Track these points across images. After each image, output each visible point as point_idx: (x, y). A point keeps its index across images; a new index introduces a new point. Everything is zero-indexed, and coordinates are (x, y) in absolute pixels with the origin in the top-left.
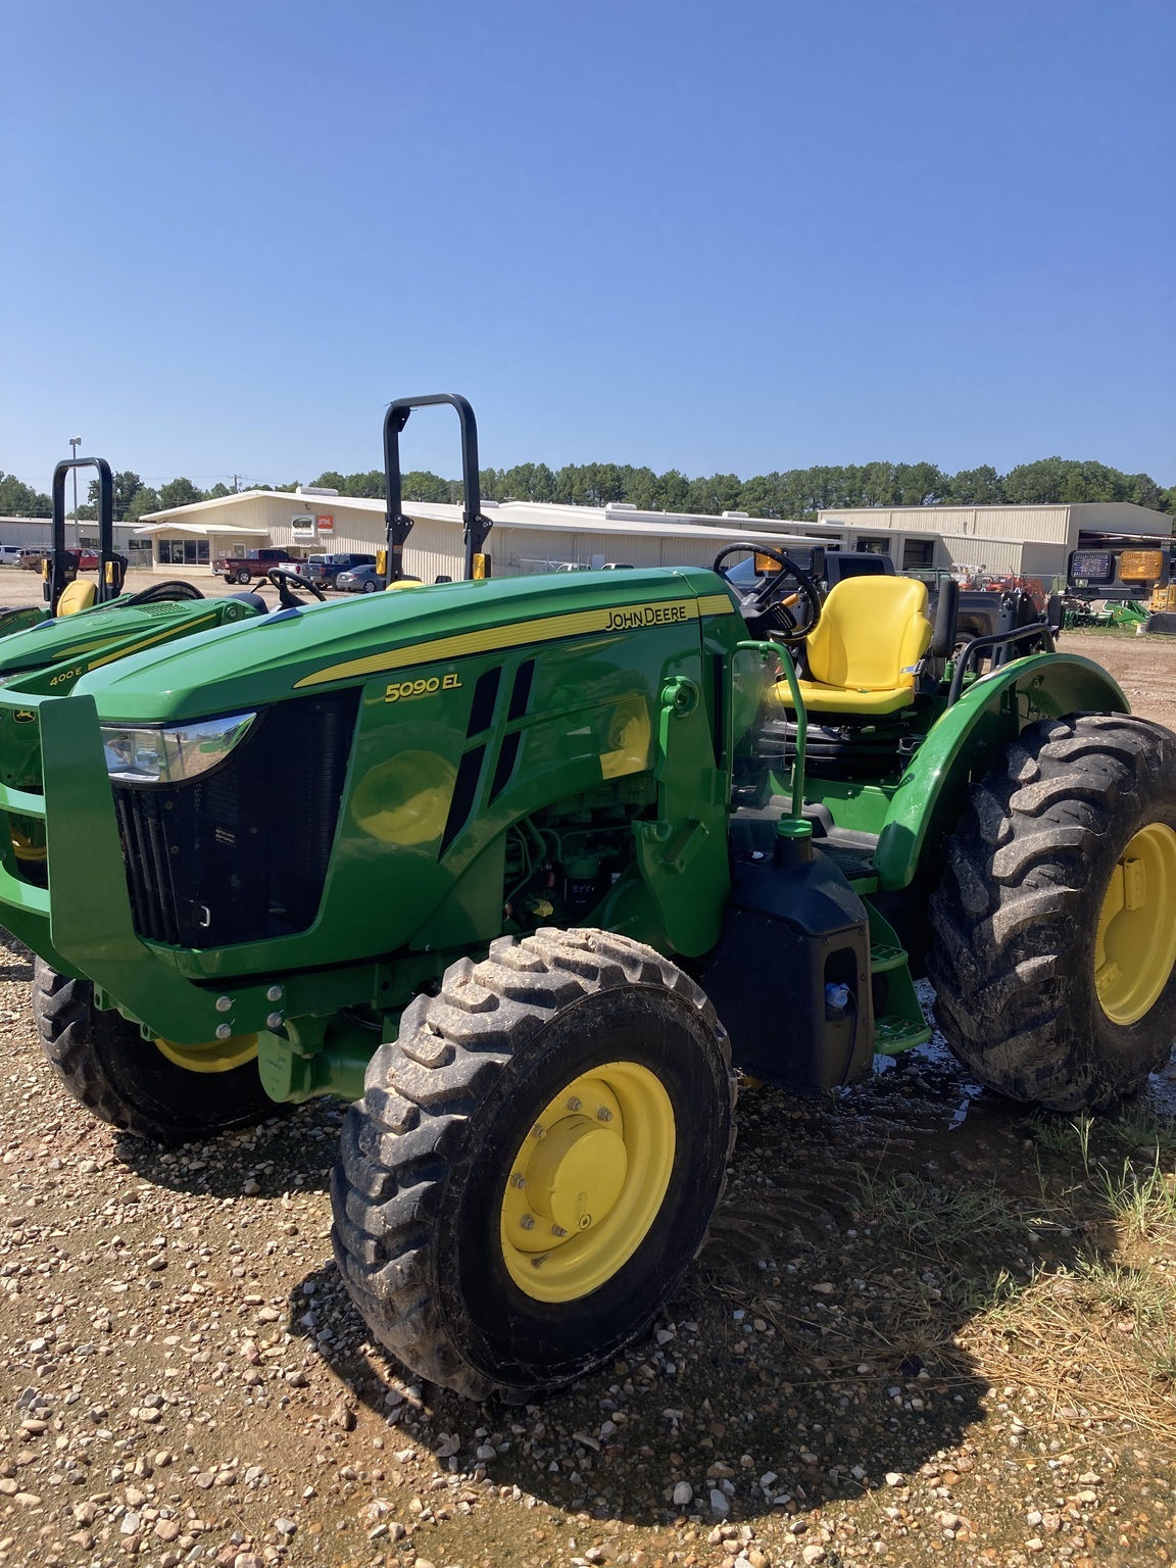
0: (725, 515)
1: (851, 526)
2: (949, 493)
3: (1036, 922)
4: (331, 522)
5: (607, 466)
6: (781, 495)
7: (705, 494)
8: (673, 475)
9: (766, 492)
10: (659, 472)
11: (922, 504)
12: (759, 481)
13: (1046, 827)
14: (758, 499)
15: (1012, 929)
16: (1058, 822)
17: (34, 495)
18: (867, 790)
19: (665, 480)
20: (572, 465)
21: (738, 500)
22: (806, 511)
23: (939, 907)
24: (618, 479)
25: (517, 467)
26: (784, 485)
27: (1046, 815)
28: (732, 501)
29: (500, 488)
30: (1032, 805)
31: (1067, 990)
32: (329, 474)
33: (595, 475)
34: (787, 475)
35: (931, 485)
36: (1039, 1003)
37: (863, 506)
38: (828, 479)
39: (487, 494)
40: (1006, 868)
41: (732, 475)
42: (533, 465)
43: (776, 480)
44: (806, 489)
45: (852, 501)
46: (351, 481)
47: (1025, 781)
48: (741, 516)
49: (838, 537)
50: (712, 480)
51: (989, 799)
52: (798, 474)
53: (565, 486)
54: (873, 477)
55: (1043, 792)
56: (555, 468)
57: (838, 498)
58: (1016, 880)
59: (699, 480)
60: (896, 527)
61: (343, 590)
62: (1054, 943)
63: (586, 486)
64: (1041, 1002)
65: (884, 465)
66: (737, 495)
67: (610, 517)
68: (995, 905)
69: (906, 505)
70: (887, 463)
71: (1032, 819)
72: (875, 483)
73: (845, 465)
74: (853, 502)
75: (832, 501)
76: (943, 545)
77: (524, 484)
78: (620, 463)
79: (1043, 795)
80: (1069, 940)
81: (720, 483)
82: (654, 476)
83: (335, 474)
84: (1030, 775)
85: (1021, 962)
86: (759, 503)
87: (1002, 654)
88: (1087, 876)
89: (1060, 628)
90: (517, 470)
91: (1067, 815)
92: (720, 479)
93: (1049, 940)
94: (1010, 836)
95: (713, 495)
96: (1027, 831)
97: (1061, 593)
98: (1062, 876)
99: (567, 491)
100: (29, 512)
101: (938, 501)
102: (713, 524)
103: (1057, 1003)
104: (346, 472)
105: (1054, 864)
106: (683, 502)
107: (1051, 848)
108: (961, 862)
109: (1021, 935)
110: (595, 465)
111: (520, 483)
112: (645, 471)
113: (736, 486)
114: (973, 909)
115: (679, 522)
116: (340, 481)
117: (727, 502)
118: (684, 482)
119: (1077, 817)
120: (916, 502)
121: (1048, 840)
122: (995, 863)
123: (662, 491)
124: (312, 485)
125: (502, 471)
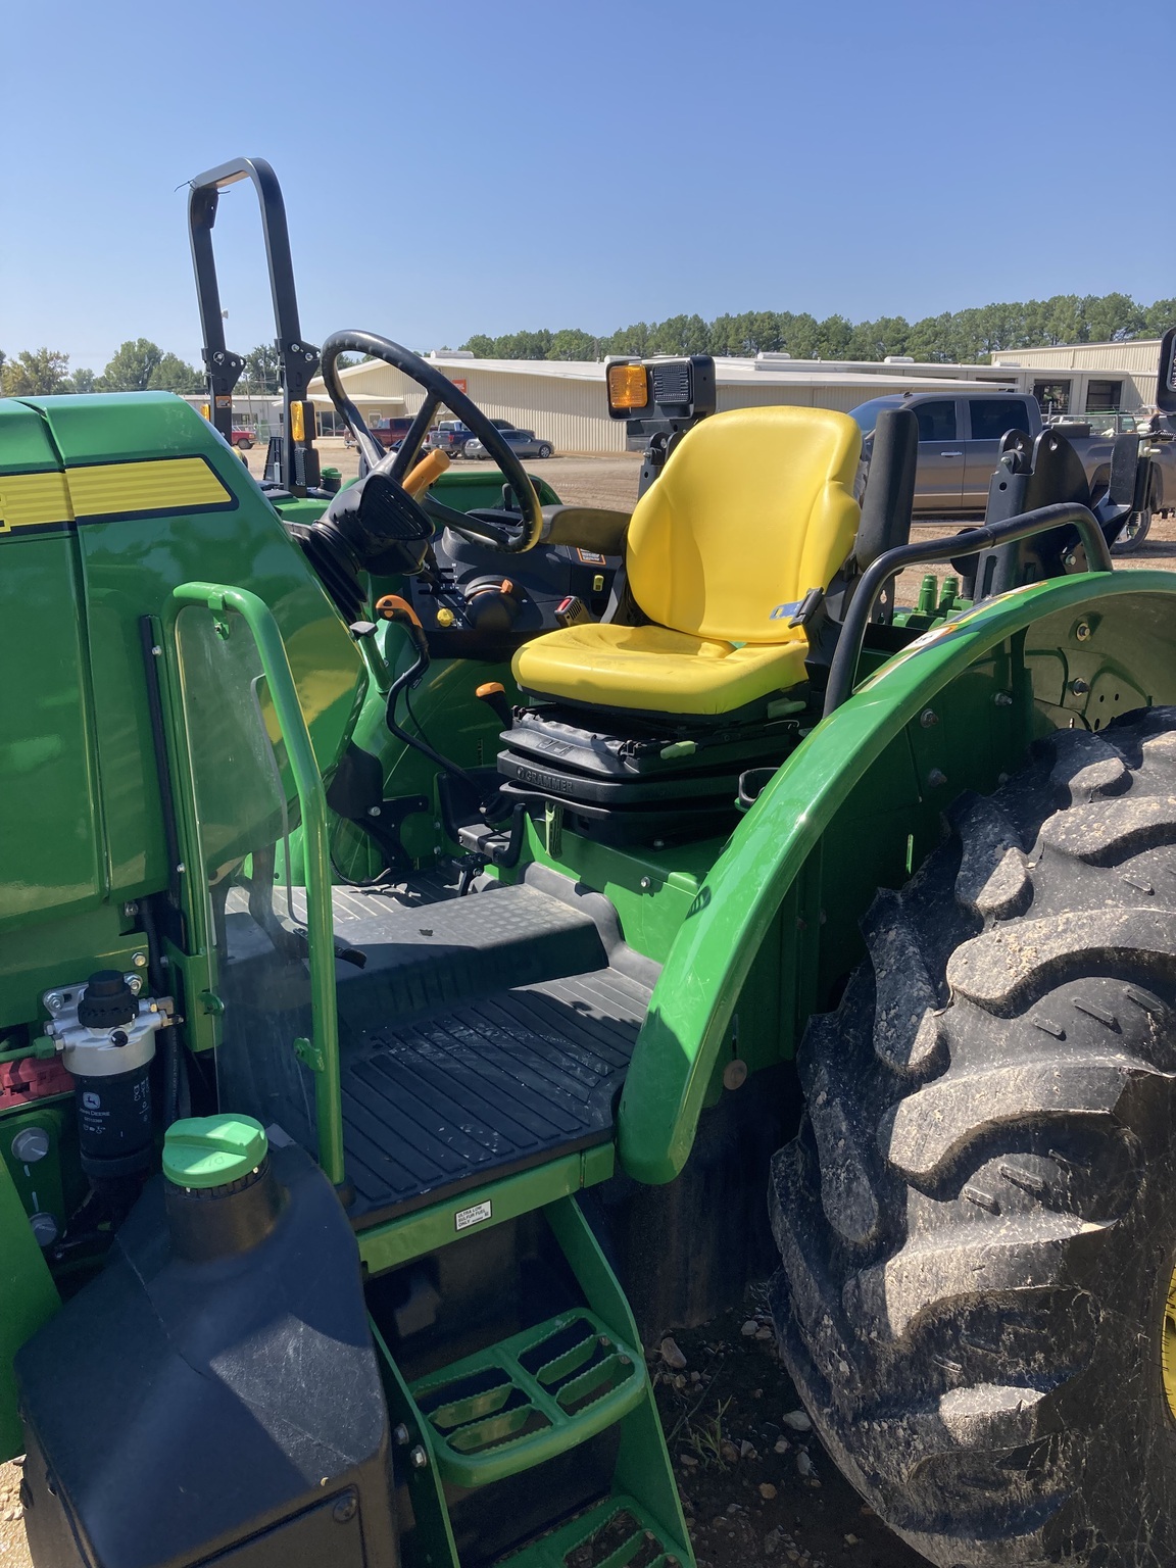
0: (888, 361)
1: (1028, 368)
2: (1144, 326)
3: (990, 1301)
4: (465, 386)
5: (765, 314)
6: (952, 338)
7: (869, 340)
8: (835, 320)
9: (936, 335)
10: (820, 319)
11: (1111, 340)
12: (930, 323)
13: (1029, 1050)
14: (927, 343)
15: (931, 1310)
16: (1062, 1037)
17: (192, 372)
18: (675, 879)
19: (826, 326)
20: (727, 315)
21: (906, 344)
22: (980, 354)
23: (785, 1194)
24: (776, 328)
25: (669, 319)
26: (957, 326)
27: (1032, 1015)
28: (899, 346)
29: (652, 343)
30: (998, 987)
31: (1075, 1461)
32: (477, 337)
33: (752, 324)
34: (960, 315)
35: (1122, 319)
36: (1002, 1484)
37: (1044, 345)
38: (1006, 317)
39: (638, 351)
40: (920, 1150)
41: (900, 318)
42: (686, 316)
43: (948, 321)
44: (981, 330)
45: (1033, 339)
46: (499, 343)
47: (990, 911)
48: (906, 362)
49: (1012, 380)
50: (878, 325)
51: (902, 950)
52: (972, 313)
53: (719, 337)
54: (1056, 313)
55: (1028, 952)
56: (709, 319)
57: (1017, 338)
58: (946, 1183)
59: (864, 325)
60: (1079, 368)
61: (472, 458)
62: (1040, 1356)
63: (742, 337)
64: (1009, 1481)
65: (1070, 298)
66: (904, 340)
67: (759, 368)
68: (892, 1238)
69: (1093, 342)
70: (1073, 296)
71: (996, 1022)
72: (1059, 319)
73: (1025, 301)
74: (1033, 341)
75: (1010, 341)
76: (1132, 385)
77: (677, 337)
78: (779, 310)
79: (1028, 961)
80: (1083, 1347)
81: (886, 327)
82: (815, 322)
83: (484, 337)
84: (1004, 898)
85: (953, 1386)
86: (930, 347)
87: (997, 571)
88: (1134, 1185)
89: (1136, 507)
90: (670, 324)
91: (1086, 1021)
92: (886, 323)
93: (1022, 1347)
94: (940, 1062)
95: (878, 341)
96: (981, 1054)
97: (1144, 427)
98: (1065, 1188)
99: (721, 344)
100: (187, 390)
101: (1131, 335)
102: (873, 371)
103: (1049, 1486)
104: (494, 334)
105: (1043, 1154)
106: (846, 349)
107: (1035, 1115)
108: (828, 1103)
109: (951, 1323)
110: (751, 313)
111: (673, 337)
112: (805, 318)
113: (904, 330)
114: (844, 1231)
115: (835, 370)
116: (488, 344)
117: (894, 348)
118: (847, 328)
119: (1115, 1026)
120: (1104, 338)
121: (1029, 1094)
122: (898, 1130)
123: (823, 339)
124: (461, 349)
125: (655, 324)
